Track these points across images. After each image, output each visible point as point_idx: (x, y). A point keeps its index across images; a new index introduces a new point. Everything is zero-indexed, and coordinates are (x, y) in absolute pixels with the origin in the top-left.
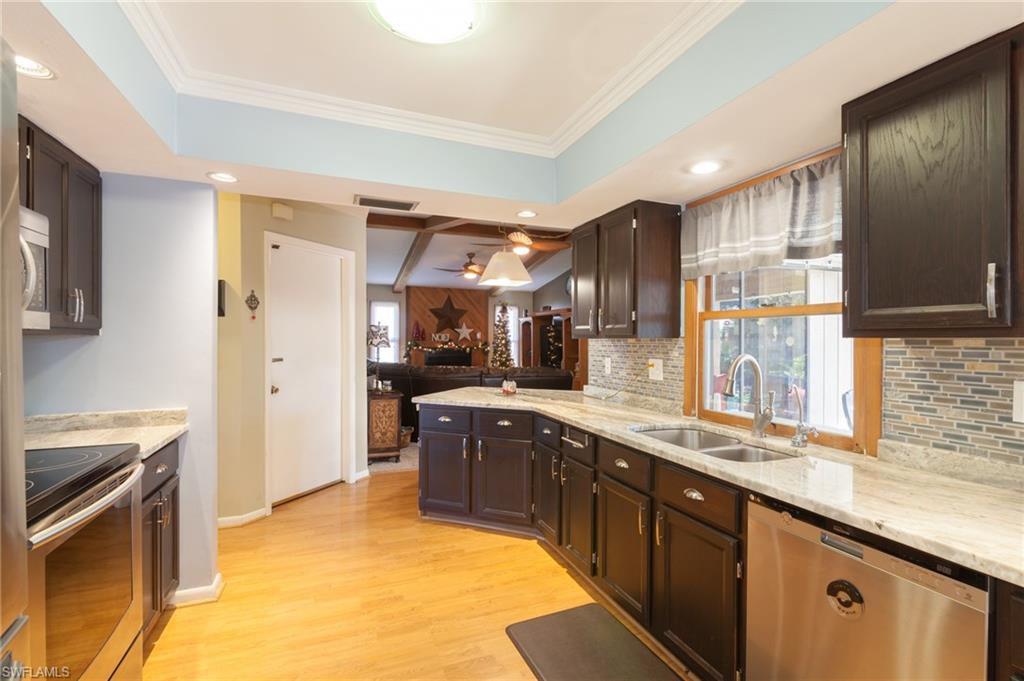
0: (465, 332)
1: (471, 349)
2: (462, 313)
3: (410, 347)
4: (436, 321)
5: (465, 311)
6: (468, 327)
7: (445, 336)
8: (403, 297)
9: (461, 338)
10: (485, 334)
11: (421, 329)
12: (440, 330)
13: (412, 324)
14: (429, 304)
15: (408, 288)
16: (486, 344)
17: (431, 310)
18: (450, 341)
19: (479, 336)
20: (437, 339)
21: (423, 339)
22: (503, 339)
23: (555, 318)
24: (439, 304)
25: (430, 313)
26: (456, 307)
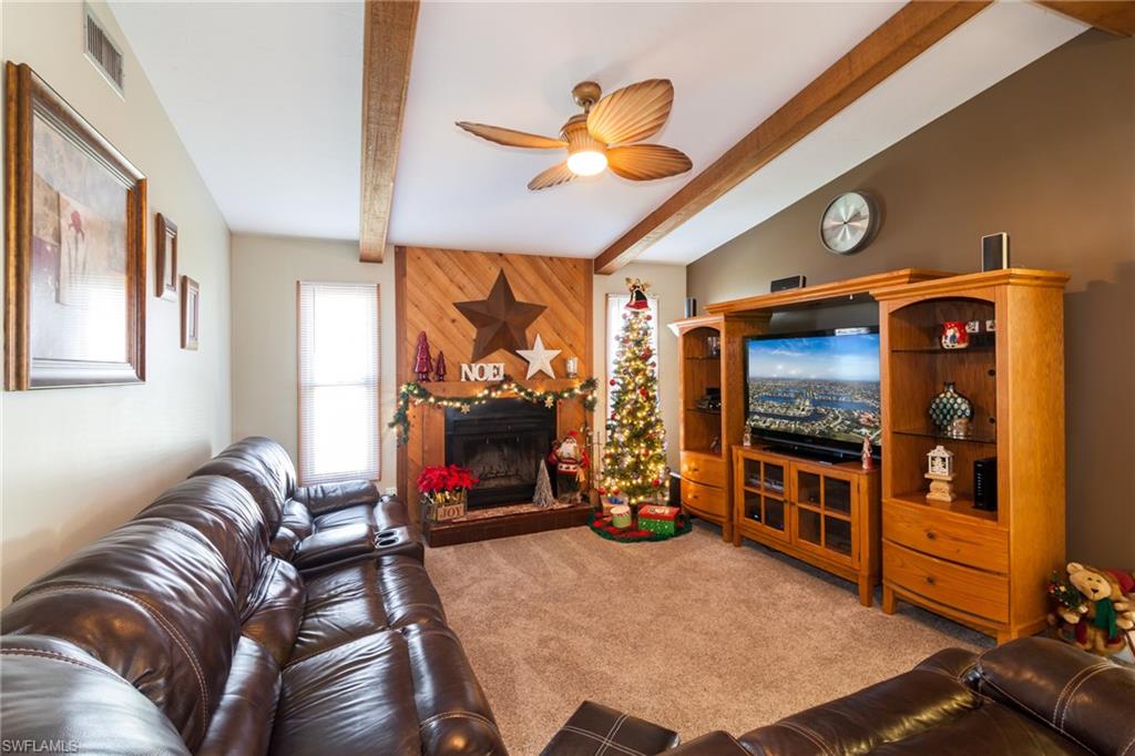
0: (540, 358)
1: (558, 396)
2: (533, 311)
3: (406, 398)
4: (473, 332)
5: (541, 309)
6: (548, 347)
7: (494, 368)
8: (388, 270)
9: (530, 373)
10: (587, 361)
11: (434, 354)
12: (482, 352)
13: (412, 338)
14: (454, 290)
15: (401, 252)
16: (590, 384)
17: (461, 307)
18: (508, 379)
19: (572, 366)
20: (474, 375)
21: (441, 377)
22: (637, 371)
23: (776, 316)
24: (478, 293)
25: (455, 313)
26: (519, 298)
